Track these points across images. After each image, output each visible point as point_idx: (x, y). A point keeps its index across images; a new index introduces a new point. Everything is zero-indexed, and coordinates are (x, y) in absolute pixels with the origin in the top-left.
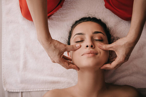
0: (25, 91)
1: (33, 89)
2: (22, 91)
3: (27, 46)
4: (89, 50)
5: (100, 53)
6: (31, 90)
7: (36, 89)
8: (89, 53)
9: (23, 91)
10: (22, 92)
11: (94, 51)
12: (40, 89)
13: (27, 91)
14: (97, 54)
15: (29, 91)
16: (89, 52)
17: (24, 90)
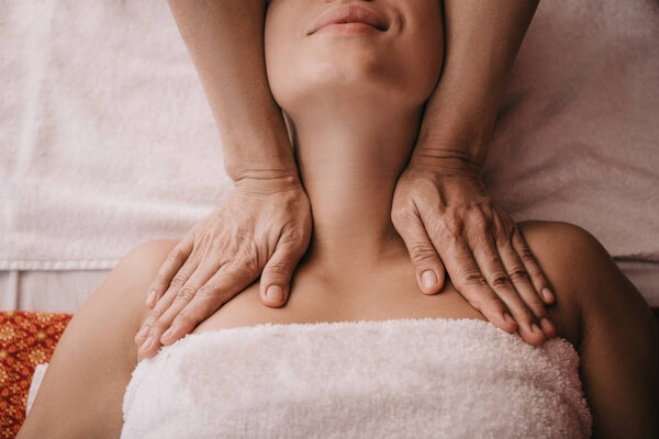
0: (35, 266)
1: (78, 260)
2: (22, 267)
3: (58, 62)
4: (345, 6)
5: (401, 22)
6: (69, 265)
7: (92, 260)
8: (344, 21)
9: (28, 267)
10: (21, 273)
11: (371, 10)
12: (110, 259)
13: (47, 266)
14: (382, 27)
15: (58, 266)
16: (345, 14)
17: (30, 260)
